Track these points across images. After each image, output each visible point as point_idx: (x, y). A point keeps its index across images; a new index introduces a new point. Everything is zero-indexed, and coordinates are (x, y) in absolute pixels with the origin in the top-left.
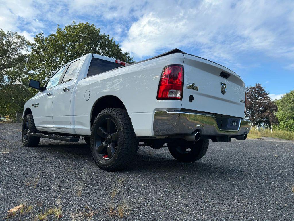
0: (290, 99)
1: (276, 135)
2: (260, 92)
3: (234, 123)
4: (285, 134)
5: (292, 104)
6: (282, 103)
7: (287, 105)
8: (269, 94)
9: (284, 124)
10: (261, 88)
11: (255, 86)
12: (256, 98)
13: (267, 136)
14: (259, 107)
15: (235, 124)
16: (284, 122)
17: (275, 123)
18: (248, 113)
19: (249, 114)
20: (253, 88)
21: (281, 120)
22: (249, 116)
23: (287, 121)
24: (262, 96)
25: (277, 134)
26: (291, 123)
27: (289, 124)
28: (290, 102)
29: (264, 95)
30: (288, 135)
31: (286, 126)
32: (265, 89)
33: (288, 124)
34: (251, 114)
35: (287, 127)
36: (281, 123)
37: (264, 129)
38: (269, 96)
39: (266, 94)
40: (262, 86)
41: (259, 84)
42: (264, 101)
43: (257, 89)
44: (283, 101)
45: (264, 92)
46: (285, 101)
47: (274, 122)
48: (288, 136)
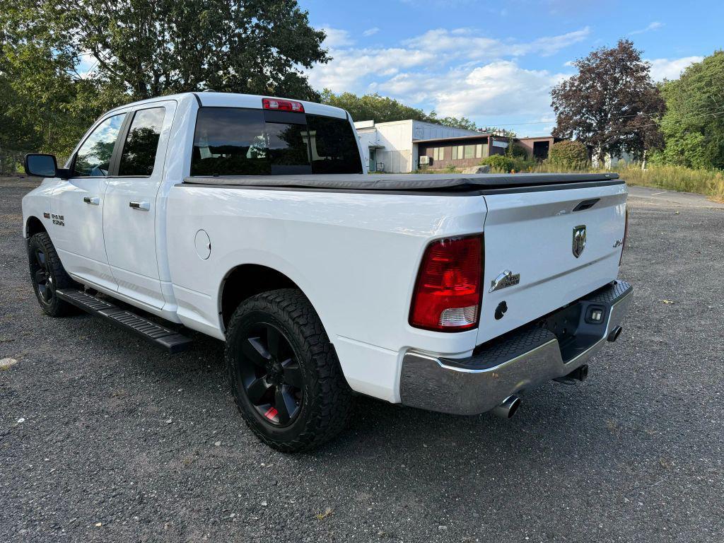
0: (700, 79)
1: (656, 181)
2: (628, 63)
3: (594, 314)
4: (678, 178)
5: (704, 93)
6: (678, 91)
7: (690, 96)
8: (649, 67)
9: (677, 145)
10: (632, 52)
11: (617, 47)
12: (616, 81)
13: (633, 184)
14: (621, 104)
15: (599, 317)
16: (677, 141)
17: (655, 145)
18: (593, 122)
19: (595, 124)
20: (612, 53)
21: (670, 136)
22: (594, 131)
23: (685, 138)
24: (632, 75)
25: (657, 178)
26: (696, 141)
27: (689, 146)
28: (699, 89)
29: (637, 71)
30: (683, 180)
31: (680, 150)
32: (641, 56)
33: (687, 144)
34: (599, 122)
35: (682, 152)
36: (671, 143)
37: (627, 164)
38: (650, 74)
39: (643, 69)
40: (634, 47)
41: (627, 41)
42: (635, 87)
43: (620, 56)
44: (682, 85)
45: (638, 63)
46: (687, 85)
47: (652, 143)
48: (682, 183)
